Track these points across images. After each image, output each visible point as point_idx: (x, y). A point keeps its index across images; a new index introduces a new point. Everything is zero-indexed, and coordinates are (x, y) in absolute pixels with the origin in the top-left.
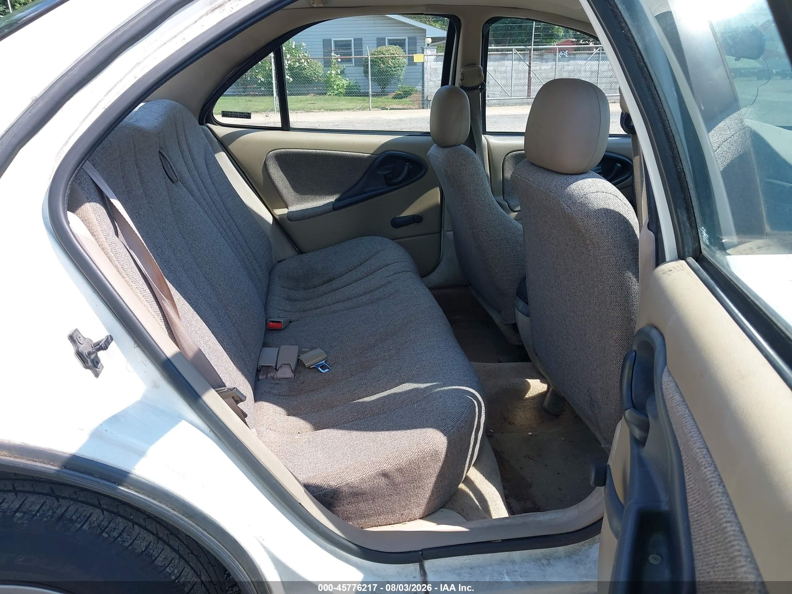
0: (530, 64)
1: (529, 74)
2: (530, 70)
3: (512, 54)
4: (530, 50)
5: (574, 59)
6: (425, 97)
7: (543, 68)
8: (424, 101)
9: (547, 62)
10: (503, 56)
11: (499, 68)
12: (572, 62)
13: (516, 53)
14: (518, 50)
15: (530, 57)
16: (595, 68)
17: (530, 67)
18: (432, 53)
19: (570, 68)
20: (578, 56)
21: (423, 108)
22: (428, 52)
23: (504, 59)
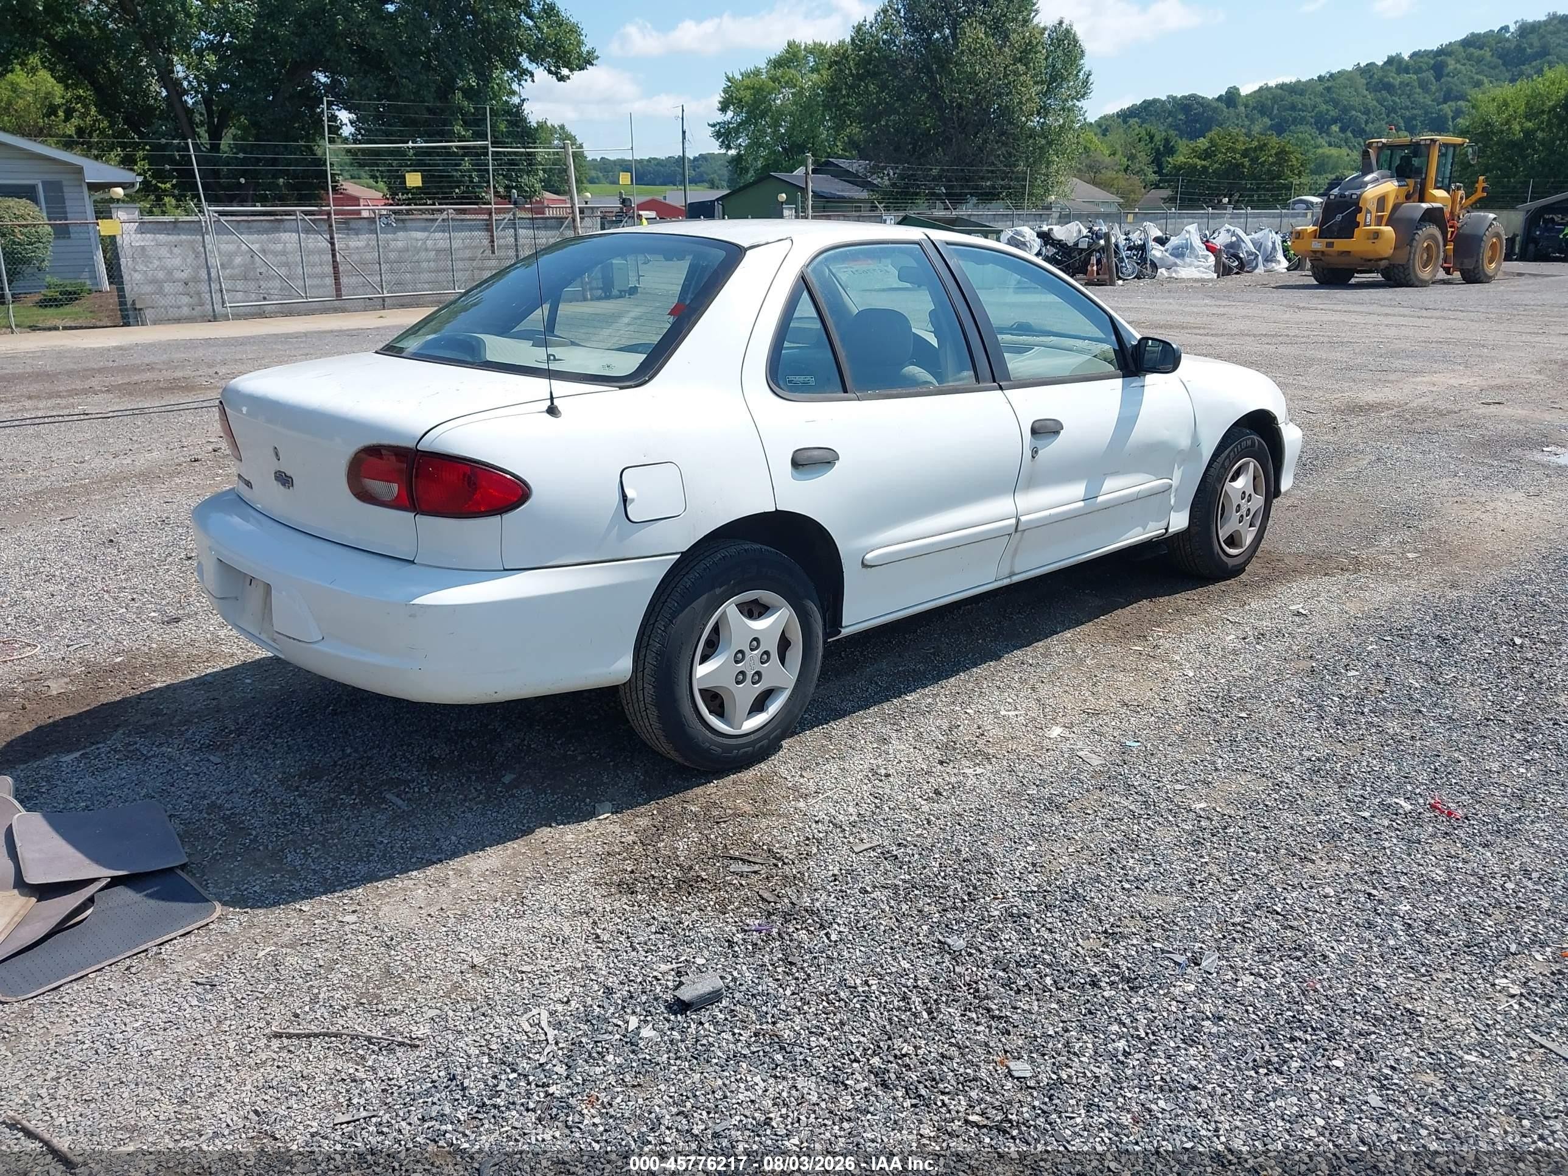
0: (332, 238)
1: (334, 256)
2: (333, 250)
3: (296, 220)
4: (329, 214)
5: (405, 229)
6: (129, 303)
7: (352, 244)
8: (126, 310)
9: (357, 234)
10: (276, 224)
11: (272, 246)
12: (401, 234)
13: (304, 219)
14: (306, 213)
15: (331, 226)
16: (443, 244)
17: (332, 244)
18: (131, 216)
19: (400, 244)
20: (409, 224)
21: (127, 324)
22: (121, 215)
23: (277, 230)
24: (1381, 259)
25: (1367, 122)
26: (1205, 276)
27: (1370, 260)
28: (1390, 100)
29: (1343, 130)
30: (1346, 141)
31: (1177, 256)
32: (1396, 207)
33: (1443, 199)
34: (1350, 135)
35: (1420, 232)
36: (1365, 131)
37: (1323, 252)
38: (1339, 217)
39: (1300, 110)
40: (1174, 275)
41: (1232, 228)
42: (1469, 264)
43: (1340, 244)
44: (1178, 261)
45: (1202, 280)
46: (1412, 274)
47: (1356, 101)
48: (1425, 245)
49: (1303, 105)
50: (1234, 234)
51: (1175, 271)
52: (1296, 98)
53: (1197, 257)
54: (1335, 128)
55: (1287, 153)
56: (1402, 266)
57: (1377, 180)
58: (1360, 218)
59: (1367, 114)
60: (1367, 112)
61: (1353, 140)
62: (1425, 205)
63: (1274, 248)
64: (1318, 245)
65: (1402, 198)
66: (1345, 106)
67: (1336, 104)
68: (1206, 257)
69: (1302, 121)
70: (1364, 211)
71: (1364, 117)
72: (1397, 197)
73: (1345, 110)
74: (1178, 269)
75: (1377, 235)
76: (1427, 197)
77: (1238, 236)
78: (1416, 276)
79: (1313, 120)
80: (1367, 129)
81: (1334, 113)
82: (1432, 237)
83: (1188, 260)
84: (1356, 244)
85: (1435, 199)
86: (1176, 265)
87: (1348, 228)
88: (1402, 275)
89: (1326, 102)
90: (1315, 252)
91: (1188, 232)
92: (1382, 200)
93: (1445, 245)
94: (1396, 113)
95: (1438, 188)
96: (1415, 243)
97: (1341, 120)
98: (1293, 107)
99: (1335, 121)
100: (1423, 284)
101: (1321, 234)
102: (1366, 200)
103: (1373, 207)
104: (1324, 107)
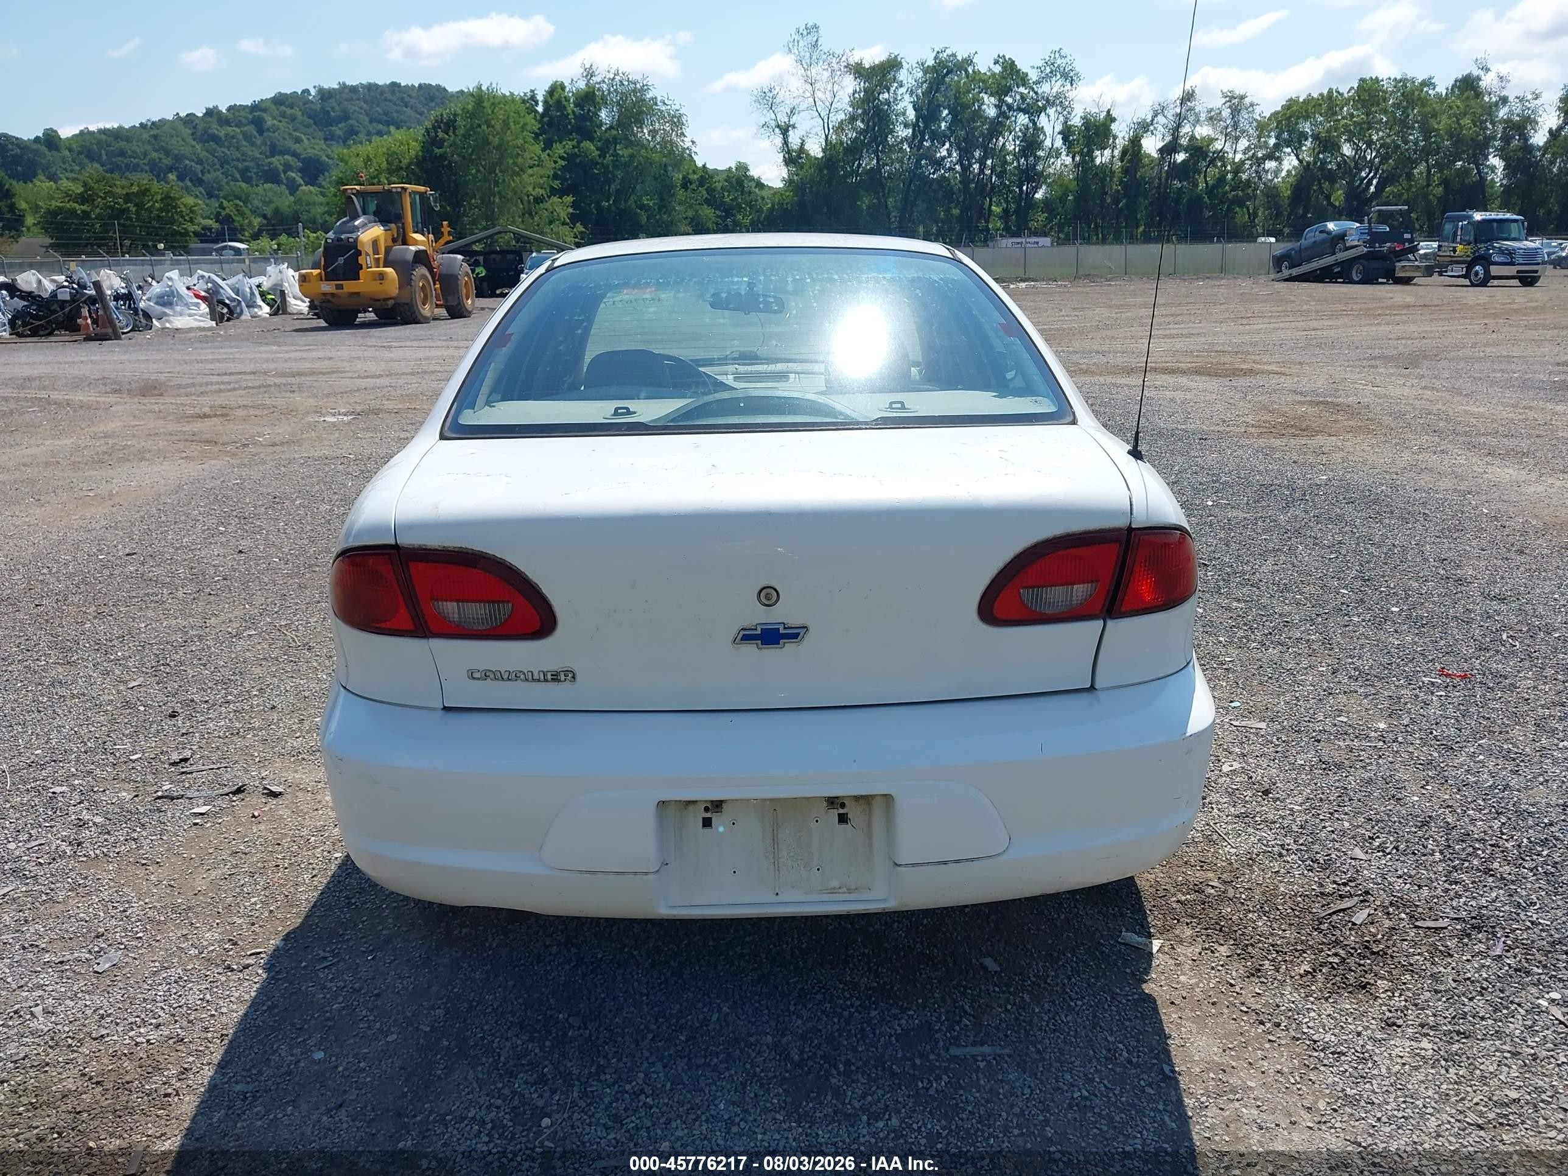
24: (388, 299)
25: (203, 173)
26: (202, 324)
27: (378, 300)
28: (220, 151)
29: (181, 178)
30: (187, 189)
31: (164, 305)
32: (388, 250)
33: (422, 242)
34: (189, 184)
35: (414, 273)
36: (203, 181)
37: (333, 294)
38: (341, 260)
39: (131, 157)
40: (168, 325)
41: (206, 275)
42: (453, 302)
43: (349, 286)
44: (167, 311)
45: (203, 329)
46: (417, 313)
47: (187, 151)
48: (421, 284)
49: (134, 152)
50: (210, 281)
51: (168, 321)
52: (123, 144)
53: (187, 305)
54: (172, 177)
55: (173, 199)
56: (407, 304)
57: (365, 224)
58: (361, 260)
59: (201, 164)
60: (200, 162)
61: (193, 189)
62: (413, 248)
63: (252, 294)
64: (328, 287)
65: (390, 243)
66: (176, 155)
67: (167, 153)
68: (197, 305)
69: (136, 168)
70: (363, 253)
71: (199, 167)
72: (386, 240)
73: (178, 158)
74: (171, 318)
75: (382, 276)
76: (410, 241)
77: (214, 282)
78: (420, 314)
79: (147, 168)
80: (204, 178)
81: (167, 161)
82: (424, 277)
83: (178, 308)
84: (363, 285)
85: (416, 242)
86: (165, 314)
87: (353, 270)
88: (409, 314)
89: (155, 150)
90: (324, 294)
91: (170, 279)
92: (375, 243)
93: (435, 284)
94: (228, 164)
95: (416, 232)
96: (413, 284)
97: (177, 169)
98: (122, 153)
99: (170, 169)
100: (425, 320)
101: (329, 277)
102: (362, 243)
103: (370, 251)
104: (155, 155)
